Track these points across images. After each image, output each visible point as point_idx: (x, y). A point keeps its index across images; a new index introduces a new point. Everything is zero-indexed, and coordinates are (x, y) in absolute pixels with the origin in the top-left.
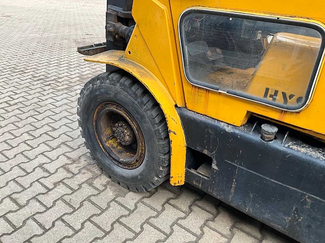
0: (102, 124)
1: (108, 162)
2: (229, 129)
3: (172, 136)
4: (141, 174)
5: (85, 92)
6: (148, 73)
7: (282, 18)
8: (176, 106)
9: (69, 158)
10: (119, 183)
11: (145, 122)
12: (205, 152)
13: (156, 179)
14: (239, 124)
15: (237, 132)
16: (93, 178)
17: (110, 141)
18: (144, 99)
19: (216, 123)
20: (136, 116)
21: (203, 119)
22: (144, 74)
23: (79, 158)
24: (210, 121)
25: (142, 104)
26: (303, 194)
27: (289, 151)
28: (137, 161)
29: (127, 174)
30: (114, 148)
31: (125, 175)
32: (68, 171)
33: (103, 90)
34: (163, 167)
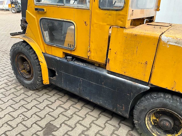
0: (19, 63)
1: (22, 79)
2: (58, 59)
3: (41, 64)
4: (33, 81)
5: (12, 50)
6: (33, 41)
7: (65, 20)
8: (42, 52)
9: (8, 80)
10: (27, 88)
11: (31, 59)
12: (53, 69)
13: (38, 82)
14: (61, 57)
15: (61, 59)
16: (17, 87)
17: (23, 71)
18: (30, 50)
19: (55, 57)
20: (28, 57)
21: (51, 56)
22: (30, 41)
23: (13, 80)
24: (53, 57)
25: (30, 52)
26: (80, 79)
27: (74, 64)
28: (32, 76)
29: (29, 83)
30: (25, 73)
31: (28, 83)
32: (7, 84)
33: (17, 48)
34: (40, 77)
